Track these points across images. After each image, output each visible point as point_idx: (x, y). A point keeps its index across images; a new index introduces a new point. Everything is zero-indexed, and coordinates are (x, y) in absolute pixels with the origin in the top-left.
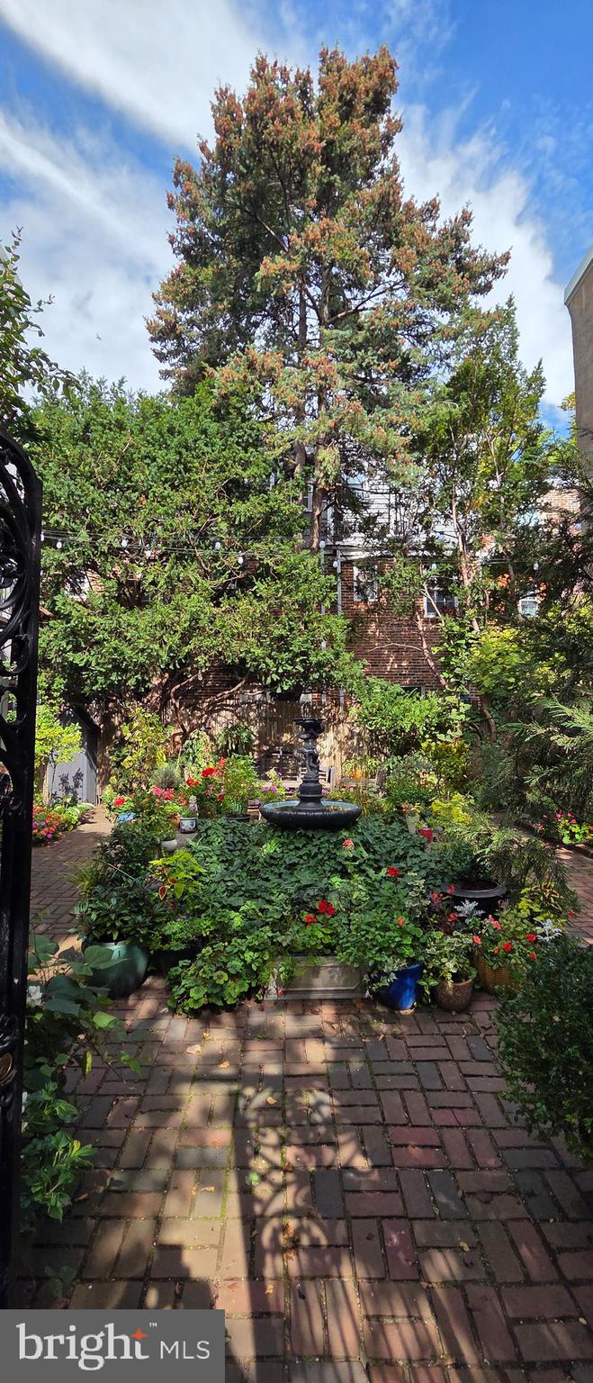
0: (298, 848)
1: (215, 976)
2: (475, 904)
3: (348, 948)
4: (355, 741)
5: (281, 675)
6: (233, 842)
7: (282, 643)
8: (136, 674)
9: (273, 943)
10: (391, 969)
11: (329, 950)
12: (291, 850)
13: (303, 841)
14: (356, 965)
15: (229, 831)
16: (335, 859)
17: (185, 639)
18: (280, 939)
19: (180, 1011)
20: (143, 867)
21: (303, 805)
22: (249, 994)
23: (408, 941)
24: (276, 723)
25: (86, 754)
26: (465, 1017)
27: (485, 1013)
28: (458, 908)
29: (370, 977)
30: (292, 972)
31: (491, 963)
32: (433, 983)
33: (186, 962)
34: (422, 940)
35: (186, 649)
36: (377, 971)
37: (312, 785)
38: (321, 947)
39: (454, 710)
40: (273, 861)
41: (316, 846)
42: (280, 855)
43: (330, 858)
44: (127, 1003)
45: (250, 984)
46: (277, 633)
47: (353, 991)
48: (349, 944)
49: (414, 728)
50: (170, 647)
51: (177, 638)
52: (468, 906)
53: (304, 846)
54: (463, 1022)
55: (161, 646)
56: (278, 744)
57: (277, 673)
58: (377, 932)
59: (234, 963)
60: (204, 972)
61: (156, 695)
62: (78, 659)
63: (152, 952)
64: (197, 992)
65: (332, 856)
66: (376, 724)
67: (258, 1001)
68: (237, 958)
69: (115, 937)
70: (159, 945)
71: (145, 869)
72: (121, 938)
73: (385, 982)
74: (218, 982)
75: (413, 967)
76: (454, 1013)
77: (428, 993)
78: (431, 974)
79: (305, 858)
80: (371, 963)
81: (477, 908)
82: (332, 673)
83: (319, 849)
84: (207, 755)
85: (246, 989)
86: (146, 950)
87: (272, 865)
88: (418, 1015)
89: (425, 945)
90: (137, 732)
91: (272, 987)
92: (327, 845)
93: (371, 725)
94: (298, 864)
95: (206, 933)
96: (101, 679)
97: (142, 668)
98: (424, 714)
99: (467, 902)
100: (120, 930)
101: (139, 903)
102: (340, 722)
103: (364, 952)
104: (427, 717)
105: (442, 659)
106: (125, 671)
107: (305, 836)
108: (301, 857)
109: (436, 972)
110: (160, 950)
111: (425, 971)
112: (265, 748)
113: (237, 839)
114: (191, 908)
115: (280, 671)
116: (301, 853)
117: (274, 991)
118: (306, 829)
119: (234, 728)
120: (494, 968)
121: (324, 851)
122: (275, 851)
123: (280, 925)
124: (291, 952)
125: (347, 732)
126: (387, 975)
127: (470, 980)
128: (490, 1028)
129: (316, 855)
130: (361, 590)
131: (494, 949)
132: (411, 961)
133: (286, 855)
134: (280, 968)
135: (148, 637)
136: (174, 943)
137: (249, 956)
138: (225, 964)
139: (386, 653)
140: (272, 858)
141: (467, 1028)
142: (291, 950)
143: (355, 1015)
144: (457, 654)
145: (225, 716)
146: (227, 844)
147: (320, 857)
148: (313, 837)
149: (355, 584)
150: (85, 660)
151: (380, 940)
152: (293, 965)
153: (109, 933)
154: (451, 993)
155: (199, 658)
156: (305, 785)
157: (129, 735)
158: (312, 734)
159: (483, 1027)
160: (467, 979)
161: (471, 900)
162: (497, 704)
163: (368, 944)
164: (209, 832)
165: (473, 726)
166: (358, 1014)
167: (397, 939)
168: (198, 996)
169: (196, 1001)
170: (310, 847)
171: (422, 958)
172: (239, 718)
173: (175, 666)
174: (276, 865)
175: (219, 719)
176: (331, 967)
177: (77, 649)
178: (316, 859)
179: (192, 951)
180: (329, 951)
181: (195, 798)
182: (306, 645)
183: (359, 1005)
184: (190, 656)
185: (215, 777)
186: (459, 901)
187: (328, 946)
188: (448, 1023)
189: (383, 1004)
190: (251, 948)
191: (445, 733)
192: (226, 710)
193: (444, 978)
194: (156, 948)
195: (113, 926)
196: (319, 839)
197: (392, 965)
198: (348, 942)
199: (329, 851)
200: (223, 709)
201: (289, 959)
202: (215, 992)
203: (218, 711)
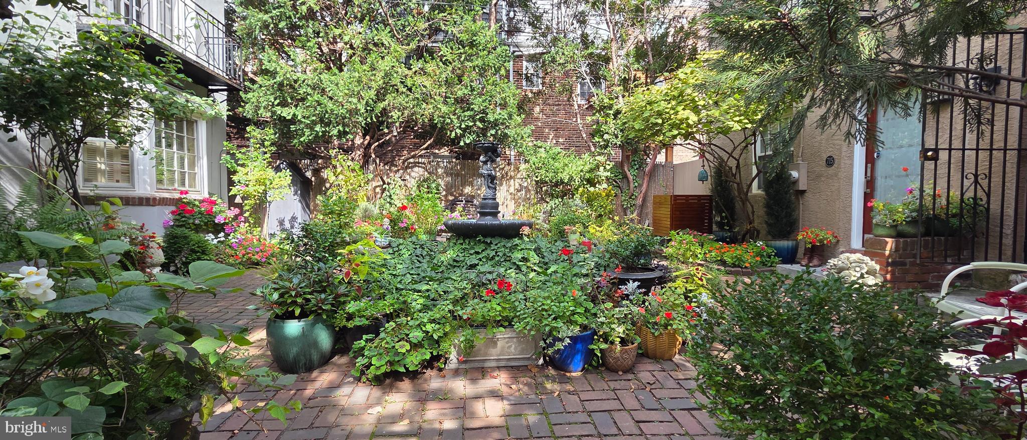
0: (477, 253)
1: (397, 346)
2: (637, 284)
3: (525, 318)
4: (523, 192)
5: (464, 130)
6: (422, 255)
7: (463, 102)
8: (338, 126)
9: (455, 318)
10: (565, 335)
11: (507, 322)
12: (471, 254)
13: (482, 246)
14: (533, 333)
15: (418, 247)
16: (510, 261)
17: (380, 95)
18: (460, 313)
19: (364, 379)
20: (331, 258)
21: (482, 218)
22: (429, 364)
23: (581, 310)
24: (460, 178)
25: (300, 201)
26: (630, 376)
27: (648, 374)
28: (623, 287)
29: (546, 343)
30: (472, 341)
31: (653, 331)
32: (604, 346)
33: (370, 336)
34: (593, 311)
35: (381, 105)
36: (552, 337)
37: (490, 201)
38: (499, 318)
39: (601, 168)
40: (455, 264)
41: (493, 250)
42: (462, 259)
43: (505, 260)
44: (310, 376)
45: (431, 353)
46: (460, 93)
47: (528, 359)
48: (526, 315)
49: (571, 179)
50: (367, 102)
51: (372, 93)
52: (632, 286)
53: (483, 251)
54: (629, 380)
55: (359, 101)
56: (461, 195)
57: (460, 128)
58: (553, 304)
59: (417, 334)
60: (387, 343)
61: (359, 153)
62: (286, 113)
63: (337, 329)
64: (379, 359)
65: (508, 259)
66: (541, 175)
67: (440, 370)
68: (419, 330)
69: (298, 312)
70: (344, 322)
71: (332, 260)
72: (303, 315)
73: (559, 346)
74: (400, 350)
75: (585, 333)
76: (621, 373)
77: (599, 355)
78: (601, 340)
79: (484, 260)
80: (547, 329)
81: (639, 287)
82: (506, 131)
83: (496, 253)
84: (402, 197)
85: (428, 357)
86: (330, 327)
87: (455, 266)
88: (589, 376)
89: (595, 315)
90: (341, 177)
91: (453, 356)
92: (503, 249)
93: (537, 177)
94: (478, 265)
95: (389, 310)
96: (307, 132)
97: (342, 121)
98: (580, 169)
99: (631, 281)
100: (302, 306)
101: (323, 285)
102: (511, 177)
103: (540, 321)
104: (582, 171)
105: (594, 127)
106: (328, 124)
107: (484, 242)
108: (480, 259)
109: (606, 338)
110: (345, 327)
111: (596, 337)
112: (451, 198)
113: (425, 253)
114: (377, 293)
115: (463, 126)
116: (480, 256)
117: (455, 360)
118: (485, 236)
119: (424, 181)
120: (656, 334)
121: (501, 254)
122: (457, 255)
123: (461, 301)
124: (472, 326)
125: (517, 186)
126: (562, 340)
127: (636, 344)
128: (654, 383)
129: (493, 258)
130: (528, 79)
131: (657, 319)
132: (584, 328)
133: (467, 258)
134: (460, 338)
135: (347, 92)
136: (357, 319)
137: (429, 327)
138: (407, 335)
139: (547, 131)
140: (455, 261)
141: (634, 384)
142: (470, 323)
143: (531, 378)
144: (606, 123)
145: (418, 172)
146: (417, 256)
147: (497, 259)
148: (491, 243)
149: (525, 72)
150: (292, 114)
151: (556, 309)
152: (474, 335)
153: (290, 309)
154: (618, 355)
155: (393, 113)
156: (484, 201)
157: (334, 178)
158: (490, 157)
159: (648, 383)
160: (633, 344)
161: (634, 281)
162: (635, 165)
163: (544, 313)
164: (401, 247)
165: (616, 182)
166: (534, 377)
167: (571, 308)
168: (379, 365)
169: (378, 368)
170: (488, 251)
171: (593, 326)
172: (429, 173)
173: (371, 119)
174: (459, 267)
175: (413, 174)
176: (509, 338)
177: (284, 104)
178: (494, 261)
179: (374, 328)
180: (506, 324)
181: (388, 220)
182: (484, 104)
183: (535, 370)
184: (384, 112)
185: (407, 212)
186: (624, 282)
187: (506, 319)
188: (616, 380)
189: (556, 367)
190: (433, 321)
191: (595, 187)
192: (419, 167)
193: (612, 343)
194: (341, 325)
195: (294, 303)
196: (496, 245)
197: (567, 332)
198: (524, 314)
199: (504, 255)
200: (416, 166)
201: (468, 332)
202: (396, 360)
203: (412, 168)
